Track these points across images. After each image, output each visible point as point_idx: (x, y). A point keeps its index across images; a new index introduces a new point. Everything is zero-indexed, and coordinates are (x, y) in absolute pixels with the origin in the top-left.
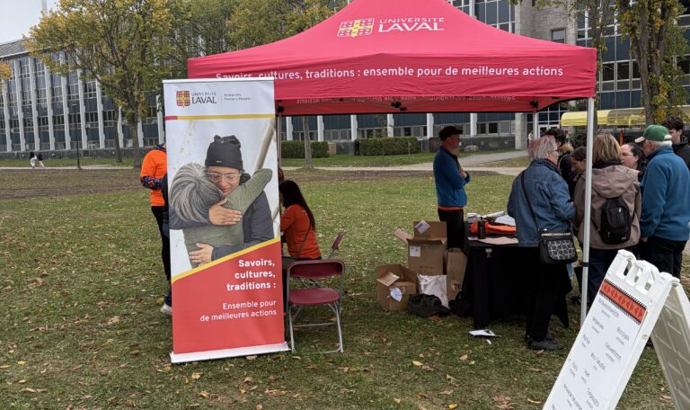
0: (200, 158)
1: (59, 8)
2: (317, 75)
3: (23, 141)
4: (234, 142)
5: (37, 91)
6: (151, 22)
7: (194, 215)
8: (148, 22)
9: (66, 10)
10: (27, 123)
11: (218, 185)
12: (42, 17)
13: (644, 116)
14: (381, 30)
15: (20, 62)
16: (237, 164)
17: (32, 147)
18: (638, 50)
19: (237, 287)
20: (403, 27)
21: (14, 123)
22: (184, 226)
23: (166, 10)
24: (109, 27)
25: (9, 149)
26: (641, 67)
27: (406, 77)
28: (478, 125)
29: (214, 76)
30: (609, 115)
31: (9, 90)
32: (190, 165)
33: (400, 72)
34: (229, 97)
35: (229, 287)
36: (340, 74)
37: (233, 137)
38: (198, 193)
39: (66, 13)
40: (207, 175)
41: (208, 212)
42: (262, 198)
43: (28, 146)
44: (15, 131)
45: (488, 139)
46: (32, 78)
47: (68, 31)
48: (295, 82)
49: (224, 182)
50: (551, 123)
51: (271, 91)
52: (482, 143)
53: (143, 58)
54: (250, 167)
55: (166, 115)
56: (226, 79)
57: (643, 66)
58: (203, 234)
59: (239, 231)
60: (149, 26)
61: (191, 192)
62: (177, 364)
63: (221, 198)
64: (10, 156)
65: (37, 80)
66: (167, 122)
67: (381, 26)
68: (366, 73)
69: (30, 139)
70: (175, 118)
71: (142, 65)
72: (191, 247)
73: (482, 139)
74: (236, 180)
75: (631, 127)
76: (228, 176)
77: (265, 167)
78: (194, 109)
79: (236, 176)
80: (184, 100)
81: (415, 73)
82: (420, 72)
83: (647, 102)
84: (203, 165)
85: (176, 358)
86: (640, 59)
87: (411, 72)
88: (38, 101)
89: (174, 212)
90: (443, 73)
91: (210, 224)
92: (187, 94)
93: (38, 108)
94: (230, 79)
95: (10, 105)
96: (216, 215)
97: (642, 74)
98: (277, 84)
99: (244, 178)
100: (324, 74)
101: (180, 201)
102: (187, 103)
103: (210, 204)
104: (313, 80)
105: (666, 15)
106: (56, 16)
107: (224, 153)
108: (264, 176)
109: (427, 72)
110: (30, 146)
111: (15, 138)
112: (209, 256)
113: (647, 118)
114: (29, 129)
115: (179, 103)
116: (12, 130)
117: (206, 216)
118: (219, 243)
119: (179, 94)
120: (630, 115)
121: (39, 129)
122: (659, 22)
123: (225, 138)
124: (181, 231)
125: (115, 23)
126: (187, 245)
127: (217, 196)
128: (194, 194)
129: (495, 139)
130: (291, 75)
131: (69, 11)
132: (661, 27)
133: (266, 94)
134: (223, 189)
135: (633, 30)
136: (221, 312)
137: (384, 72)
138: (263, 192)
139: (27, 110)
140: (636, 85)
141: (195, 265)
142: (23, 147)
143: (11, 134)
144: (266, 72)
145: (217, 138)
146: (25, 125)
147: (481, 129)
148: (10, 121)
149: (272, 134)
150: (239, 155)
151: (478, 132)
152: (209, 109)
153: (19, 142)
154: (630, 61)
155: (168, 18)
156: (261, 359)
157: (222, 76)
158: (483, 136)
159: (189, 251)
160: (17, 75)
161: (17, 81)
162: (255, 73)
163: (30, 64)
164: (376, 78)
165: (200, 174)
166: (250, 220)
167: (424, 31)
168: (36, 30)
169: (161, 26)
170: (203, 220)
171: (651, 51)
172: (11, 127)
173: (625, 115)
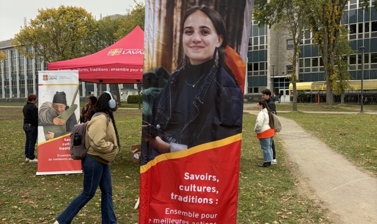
0: (51, 100)
1: (30, 25)
2: (94, 70)
3: (11, 92)
4: (63, 94)
5: (20, 66)
6: (77, 33)
7: (47, 120)
8: (75, 33)
9: (34, 26)
10: (14, 83)
11: (57, 110)
12: (21, 29)
13: (326, 85)
14: (123, 53)
15: (11, 51)
16: (65, 102)
17: (16, 96)
18: (323, 52)
19: (63, 149)
20: (132, 53)
21: (7, 83)
22: (44, 125)
23: (85, 27)
24: (56, 34)
25: (4, 97)
26: (324, 60)
27: (126, 72)
28: (248, 88)
29: (57, 70)
30: (312, 85)
31: (5, 65)
32: (47, 102)
33: (124, 70)
34: (62, 78)
35: (60, 149)
36: (102, 70)
37: (63, 92)
38: (49, 113)
39: (34, 27)
40: (53, 106)
41: (53, 120)
42: (73, 116)
43: (13, 95)
44: (7, 87)
45: (253, 96)
46: (17, 59)
47: (34, 36)
48: (86, 73)
49: (60, 109)
50: (286, 88)
51: (77, 75)
52: (250, 98)
53: (72, 51)
54: (69, 104)
55: (39, 83)
56: (61, 71)
57: (325, 60)
58: (51, 128)
59: (65, 127)
60: (76, 35)
61: (47, 112)
62: (38, 176)
63: (58, 115)
64: (4, 100)
65: (19, 61)
66: (39, 86)
67: (124, 52)
68: (112, 70)
69: (15, 91)
70: (42, 85)
71: (72, 55)
72: (46, 133)
73: (250, 96)
74: (64, 109)
75: (323, 91)
76: (61, 107)
77: (75, 103)
78: (49, 82)
79: (64, 106)
80: (46, 78)
81: (129, 70)
82: (131, 70)
83: (327, 79)
84: (52, 102)
85: (38, 173)
86: (323, 56)
87: (128, 70)
88: (20, 72)
89: (40, 120)
90: (139, 71)
91: (54, 124)
92: (47, 76)
93: (20, 75)
94: (63, 71)
95: (5, 73)
96: (56, 121)
97: (325, 64)
98: (80, 73)
99: (67, 108)
100: (96, 70)
101: (42, 116)
102: (47, 79)
103: (54, 117)
104: (93, 72)
105: (337, 35)
106: (29, 29)
107: (60, 98)
108: (75, 107)
109: (134, 70)
110: (15, 95)
111: (7, 91)
112: (53, 136)
113: (327, 87)
114: (15, 86)
115: (44, 80)
116: (6, 87)
117: (52, 122)
118: (57, 132)
119: (44, 76)
120: (322, 85)
121: (20, 86)
122: (333, 38)
123: (60, 93)
124: (42, 127)
125: (59, 33)
126: (45, 132)
127: (57, 114)
128: (48, 113)
129: (257, 96)
130: (85, 70)
131: (35, 27)
132: (334, 40)
133: (75, 76)
134: (59, 112)
135: (320, 42)
136: (57, 157)
137: (118, 70)
138: (74, 113)
139: (14, 76)
140: (321, 70)
141: (47, 139)
142: (11, 96)
143: (5, 89)
144: (76, 68)
145: (57, 92)
146: (12, 84)
147: (250, 90)
148: (5, 82)
149: (77, 91)
150: (65, 99)
151: (248, 92)
152: (55, 82)
153: (9, 93)
154: (319, 57)
155: (86, 31)
156: (71, 176)
157: (60, 69)
158: (251, 94)
159: (45, 134)
160: (9, 58)
161: (9, 61)
162: (72, 69)
163: (16, 53)
164: (115, 71)
165: (51, 106)
166: (69, 124)
167: (139, 54)
168: (18, 36)
169: (82, 35)
170: (51, 123)
171: (329, 52)
172: (5, 85)
173: (320, 85)
